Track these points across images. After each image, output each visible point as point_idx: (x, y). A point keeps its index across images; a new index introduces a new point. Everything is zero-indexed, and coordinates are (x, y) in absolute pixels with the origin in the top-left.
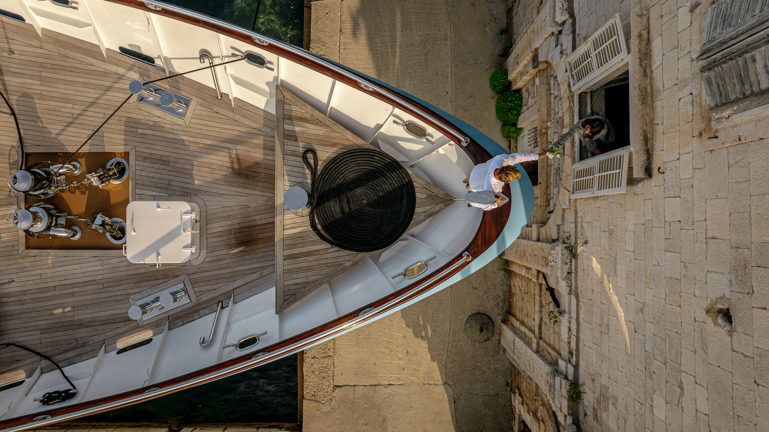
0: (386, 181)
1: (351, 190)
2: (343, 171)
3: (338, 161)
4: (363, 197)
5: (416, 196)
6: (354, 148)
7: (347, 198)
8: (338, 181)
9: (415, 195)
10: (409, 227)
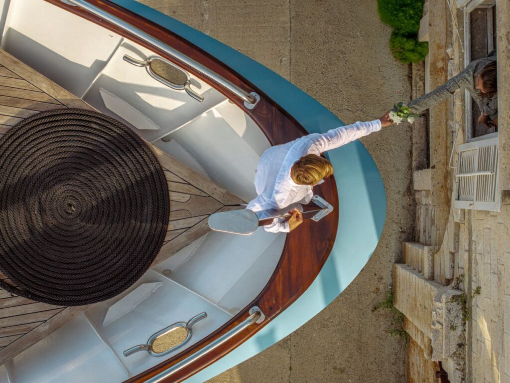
0: (113, 170)
1: (47, 187)
2: (31, 152)
3: (20, 132)
4: (70, 201)
5: (172, 198)
6: (52, 107)
7: (40, 203)
8: (21, 170)
9: (169, 197)
10: (157, 258)
